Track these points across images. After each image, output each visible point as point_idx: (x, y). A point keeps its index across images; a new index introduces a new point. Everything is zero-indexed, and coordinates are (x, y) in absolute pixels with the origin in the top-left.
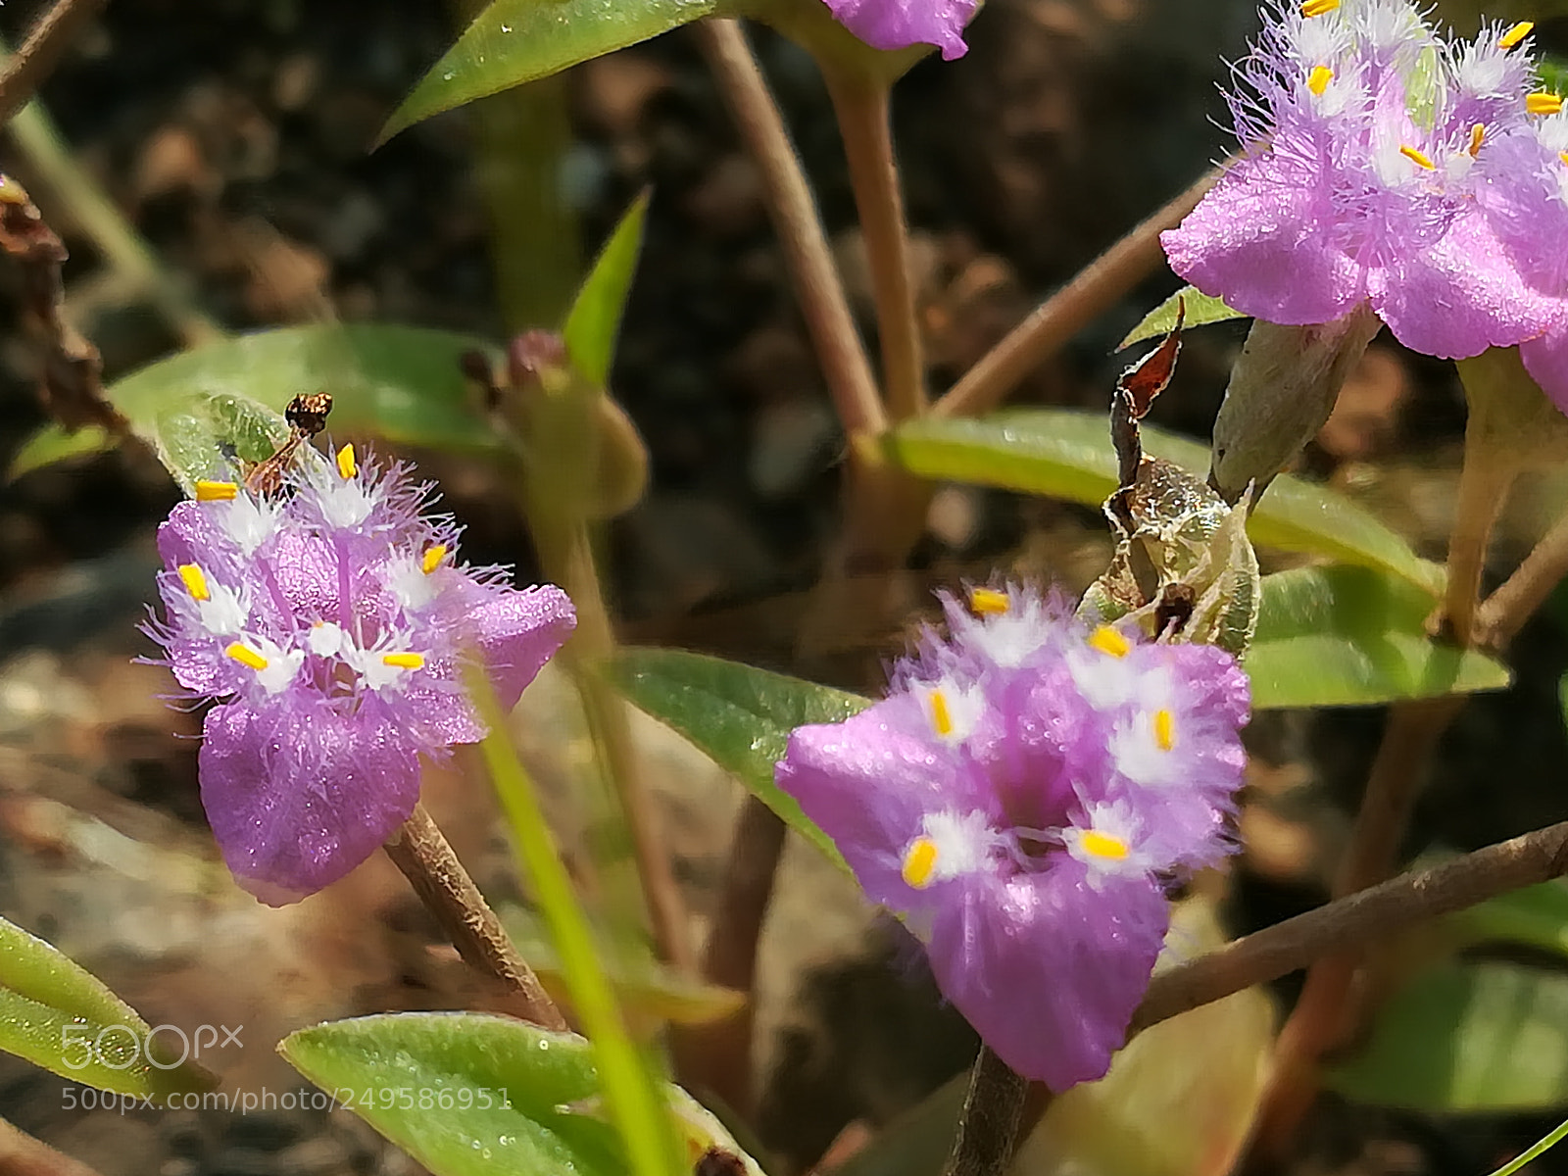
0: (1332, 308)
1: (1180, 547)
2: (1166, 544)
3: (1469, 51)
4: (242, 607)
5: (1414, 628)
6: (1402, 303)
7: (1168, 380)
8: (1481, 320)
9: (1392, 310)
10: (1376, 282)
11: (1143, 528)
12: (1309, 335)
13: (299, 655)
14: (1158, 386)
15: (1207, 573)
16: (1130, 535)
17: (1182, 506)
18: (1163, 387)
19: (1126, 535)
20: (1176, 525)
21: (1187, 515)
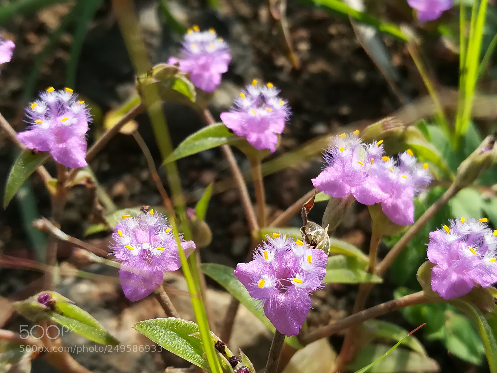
0: (344, 194)
1: (315, 236)
2: (312, 236)
3: (371, 146)
4: (129, 239)
5: (363, 268)
6: (358, 194)
7: (313, 206)
8: (374, 198)
9: (357, 195)
10: (353, 190)
11: (307, 234)
12: (340, 200)
13: (140, 248)
14: (311, 207)
15: (320, 240)
16: (305, 235)
17: (315, 229)
18: (312, 208)
19: (304, 235)
20: (314, 232)
21: (316, 231)
